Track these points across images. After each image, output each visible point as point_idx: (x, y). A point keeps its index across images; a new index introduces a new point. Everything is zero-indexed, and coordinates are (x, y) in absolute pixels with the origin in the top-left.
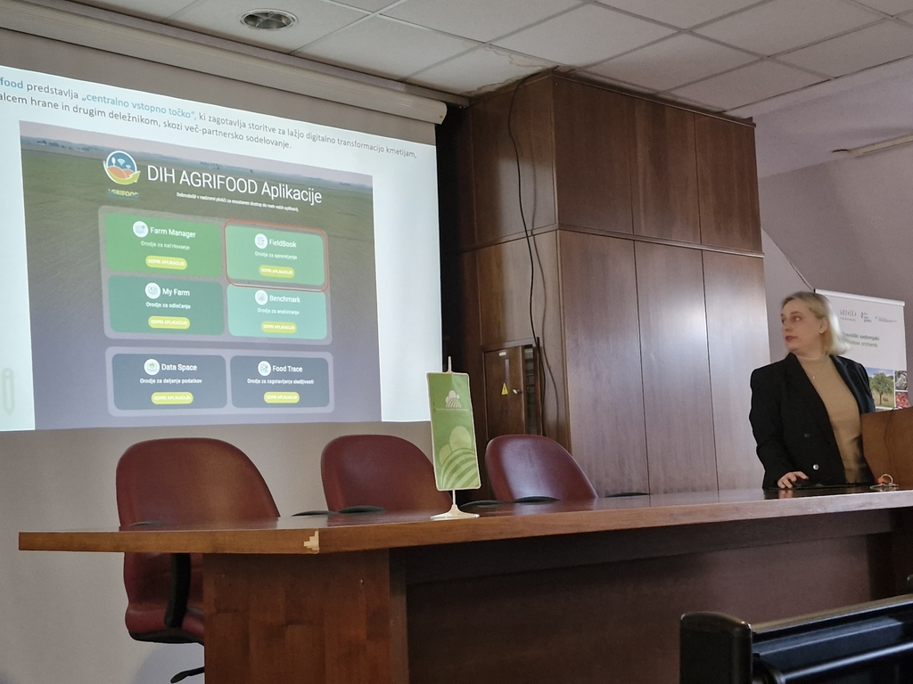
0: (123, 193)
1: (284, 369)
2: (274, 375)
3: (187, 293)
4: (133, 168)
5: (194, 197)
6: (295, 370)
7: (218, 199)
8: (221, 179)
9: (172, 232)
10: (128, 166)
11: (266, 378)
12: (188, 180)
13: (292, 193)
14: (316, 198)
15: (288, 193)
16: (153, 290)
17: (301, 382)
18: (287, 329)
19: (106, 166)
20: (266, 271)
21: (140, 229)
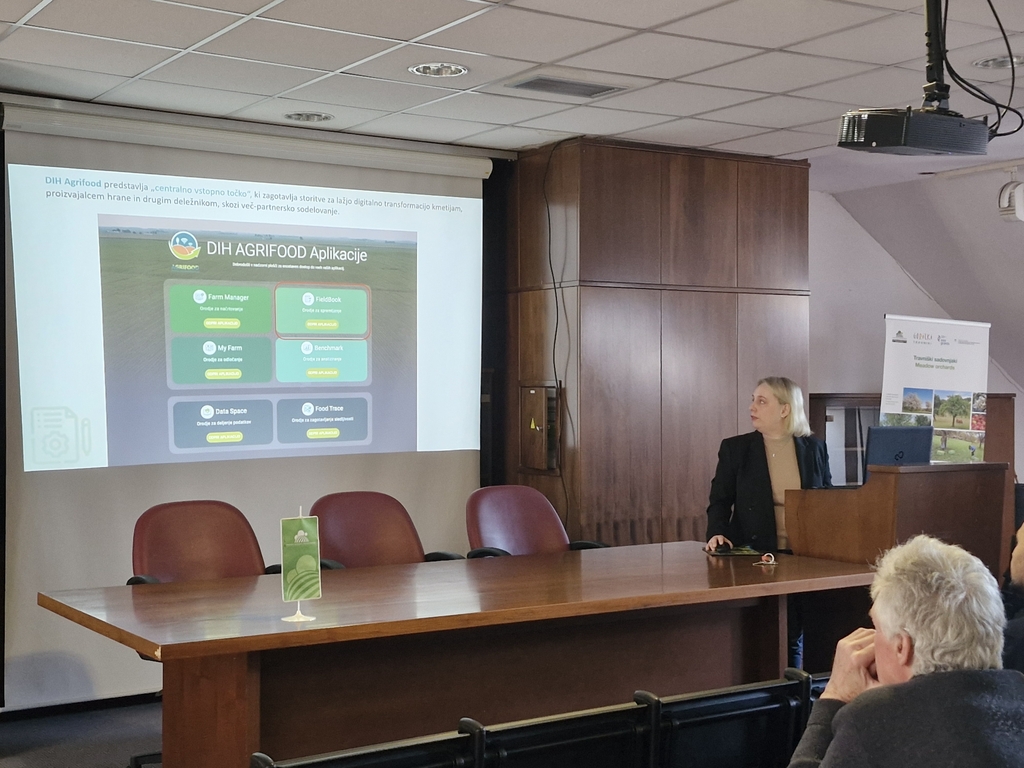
0: (185, 267)
1: (326, 409)
2: (316, 414)
3: (240, 348)
4: (194, 246)
5: (248, 265)
6: (336, 409)
7: (270, 266)
8: (273, 248)
9: (228, 297)
10: (190, 244)
11: (309, 417)
12: (242, 251)
13: (339, 254)
14: (362, 256)
15: (335, 255)
16: (209, 348)
17: (342, 419)
18: (328, 375)
19: (171, 245)
20: (312, 325)
21: (200, 296)
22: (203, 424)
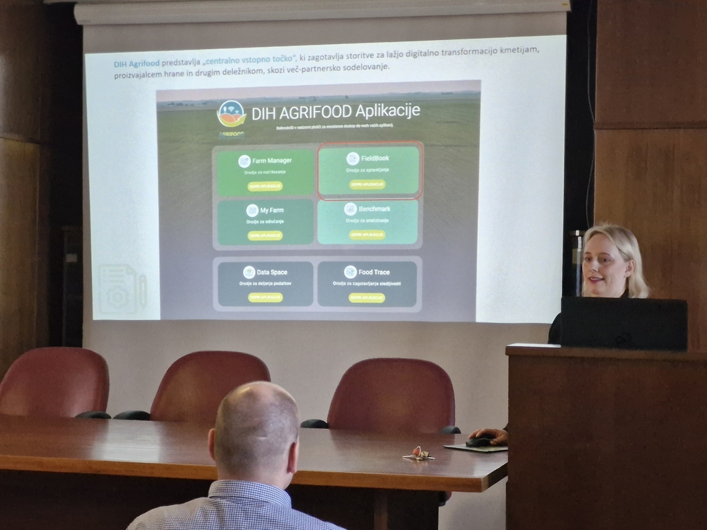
0: (231, 134)
1: (371, 272)
2: (359, 278)
3: (282, 210)
4: (241, 113)
5: (292, 128)
6: (382, 273)
7: (313, 127)
8: (317, 109)
9: (271, 161)
10: (237, 112)
11: (352, 280)
12: (287, 115)
13: (388, 111)
14: (412, 111)
15: (384, 111)
16: (252, 210)
17: (388, 284)
18: (376, 236)
19: (219, 114)
20: (356, 185)
21: (244, 161)
22: (245, 284)
